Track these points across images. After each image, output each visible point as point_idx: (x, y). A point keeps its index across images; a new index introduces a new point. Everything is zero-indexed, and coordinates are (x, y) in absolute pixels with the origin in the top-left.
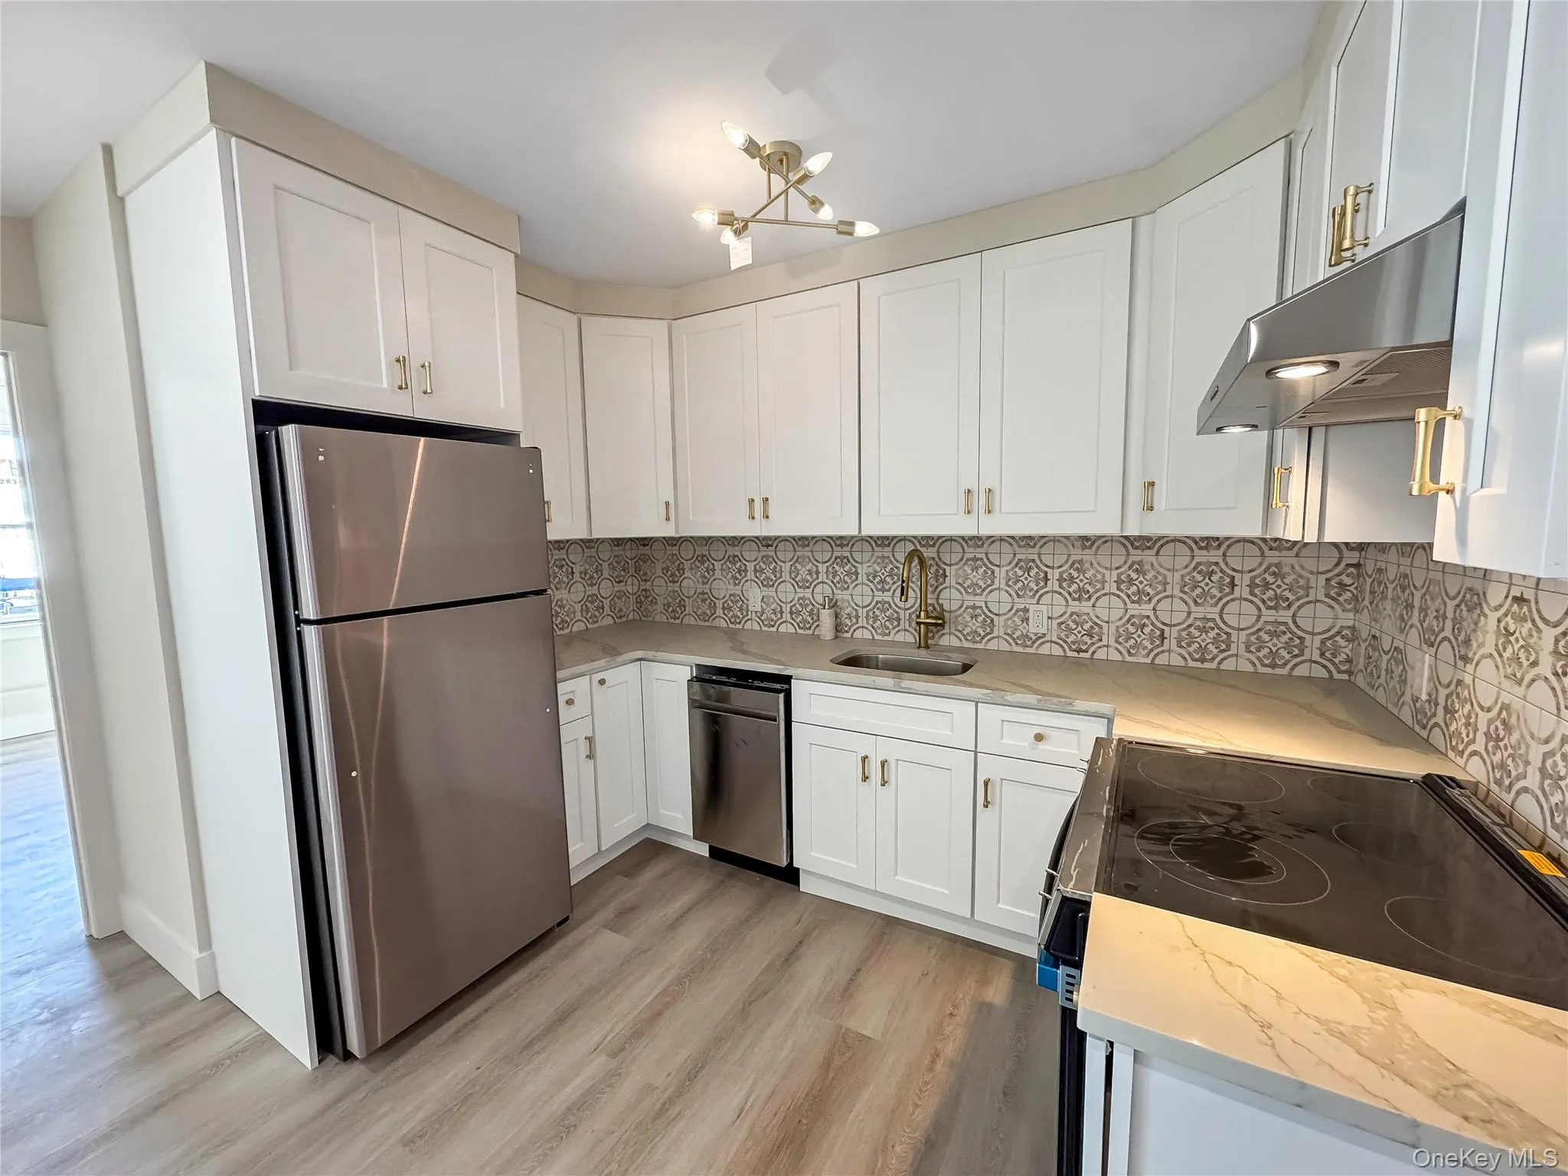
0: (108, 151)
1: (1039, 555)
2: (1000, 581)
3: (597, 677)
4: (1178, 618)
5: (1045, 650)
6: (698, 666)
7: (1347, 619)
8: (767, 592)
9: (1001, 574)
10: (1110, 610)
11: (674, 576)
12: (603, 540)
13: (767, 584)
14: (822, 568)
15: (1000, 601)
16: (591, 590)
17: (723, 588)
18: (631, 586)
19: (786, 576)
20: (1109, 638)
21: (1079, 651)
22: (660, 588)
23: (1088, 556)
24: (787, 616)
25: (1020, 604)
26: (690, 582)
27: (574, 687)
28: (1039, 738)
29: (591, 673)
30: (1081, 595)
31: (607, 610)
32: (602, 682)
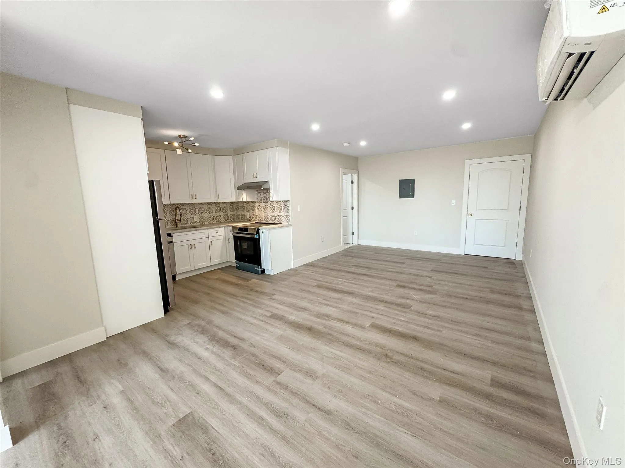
1: (194, 207)
2: (188, 212)
4: (215, 215)
5: (197, 224)
7: (232, 213)
9: (188, 211)
10: (206, 215)
15: (188, 216)
20: (206, 220)
21: (202, 223)
23: (201, 206)
25: (192, 216)
28: (217, 232)
30: (202, 213)
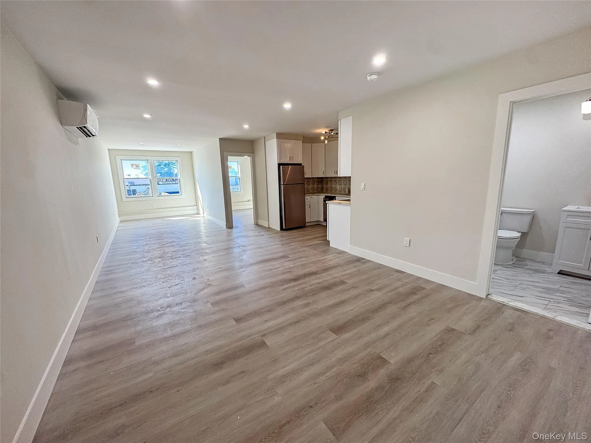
0: (264, 137)
3: (311, 197)
6: (325, 196)
8: (340, 186)
11: (327, 184)
12: (315, 178)
13: (340, 185)
14: (348, 182)
16: (313, 186)
17: (334, 186)
18: (320, 186)
19: (343, 183)
22: (325, 186)
24: (343, 190)
26: (329, 185)
27: (308, 198)
29: (311, 196)
31: (316, 190)
32: (312, 197)
